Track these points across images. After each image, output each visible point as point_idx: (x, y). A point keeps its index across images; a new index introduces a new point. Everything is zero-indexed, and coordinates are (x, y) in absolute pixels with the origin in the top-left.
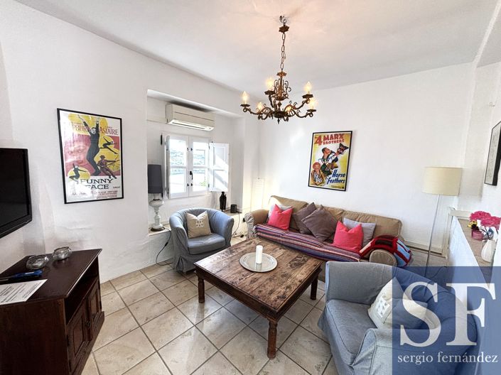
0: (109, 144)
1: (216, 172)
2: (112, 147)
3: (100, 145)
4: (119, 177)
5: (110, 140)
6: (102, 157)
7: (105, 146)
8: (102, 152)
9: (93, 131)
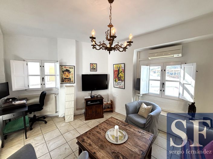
0: (121, 71)
1: (185, 85)
2: (122, 72)
3: (120, 72)
4: (124, 82)
5: (122, 70)
6: (120, 75)
7: (121, 72)
8: (120, 74)
9: (119, 69)
